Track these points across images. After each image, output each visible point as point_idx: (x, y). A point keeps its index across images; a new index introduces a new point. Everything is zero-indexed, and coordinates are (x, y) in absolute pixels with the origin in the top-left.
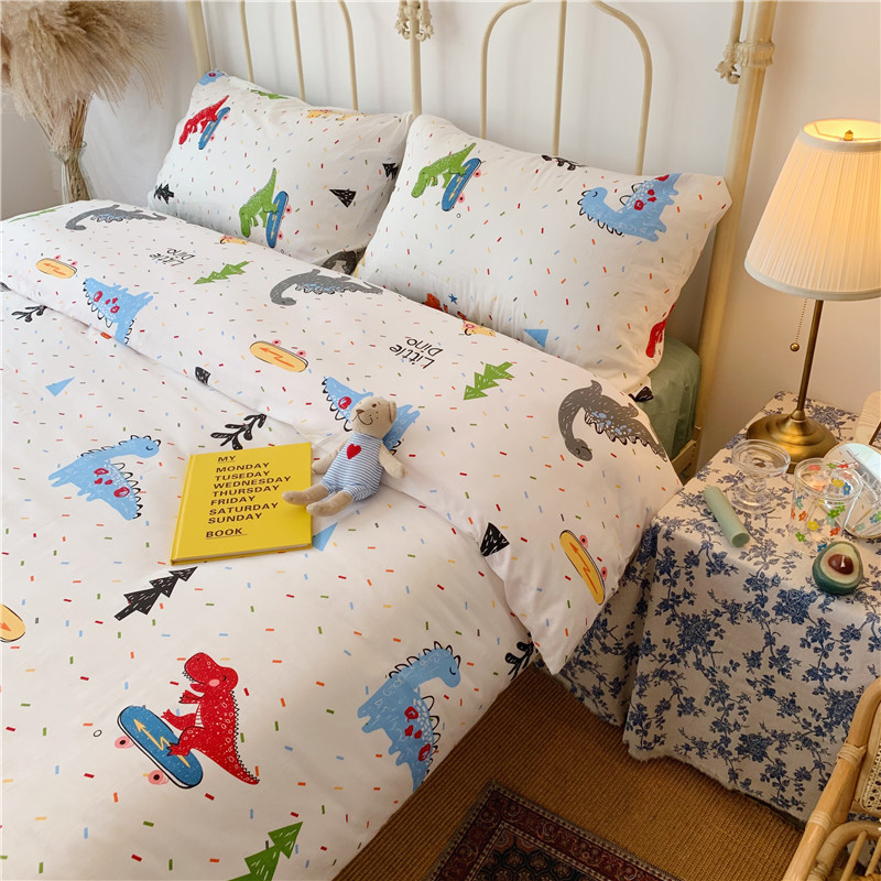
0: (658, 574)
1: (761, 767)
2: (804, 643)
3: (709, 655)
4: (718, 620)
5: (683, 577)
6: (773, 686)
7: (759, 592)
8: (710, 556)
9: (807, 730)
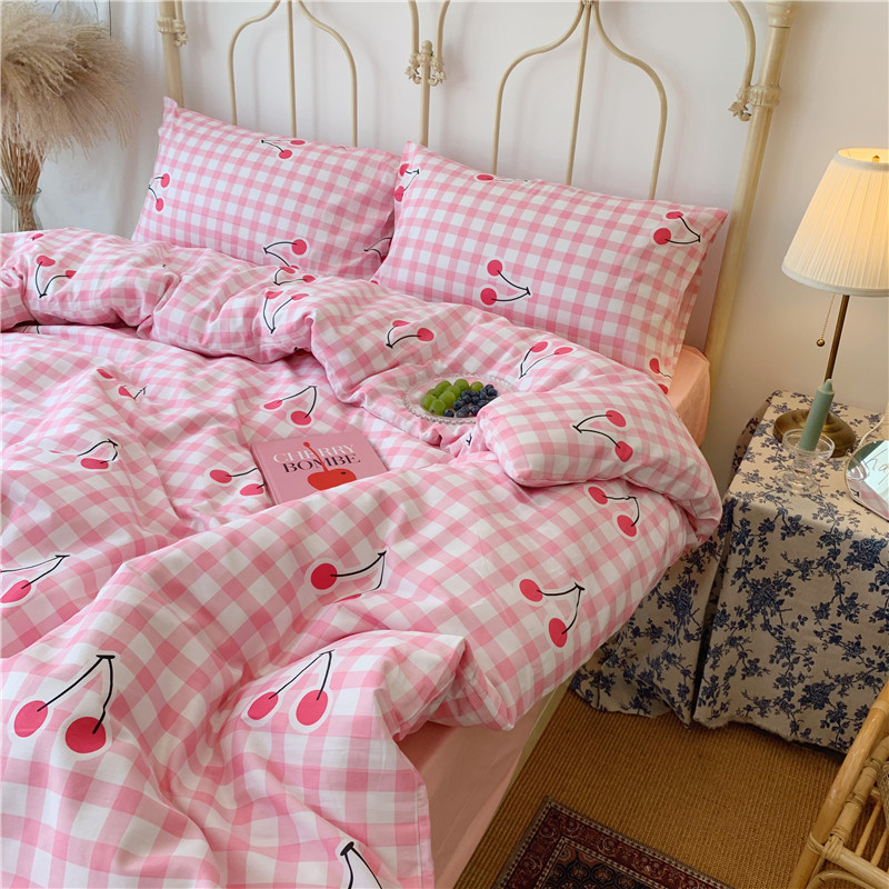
0: (734, 545)
1: (822, 714)
2: (873, 587)
3: (778, 614)
4: (790, 580)
5: (756, 543)
6: (840, 633)
7: (832, 547)
8: (786, 520)
9: (870, 669)
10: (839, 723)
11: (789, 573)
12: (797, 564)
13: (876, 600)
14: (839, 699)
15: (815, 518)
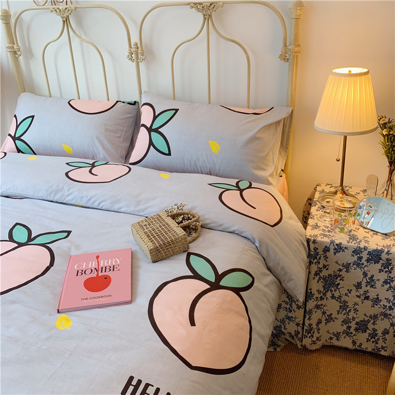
0: (312, 260)
1: (366, 335)
2: (381, 271)
3: (338, 290)
4: (341, 273)
5: (322, 258)
6: (368, 294)
7: (358, 255)
8: (335, 245)
9: (386, 309)
10: (375, 338)
11: (340, 270)
12: (343, 265)
13: (383, 276)
14: (373, 326)
15: (348, 243)
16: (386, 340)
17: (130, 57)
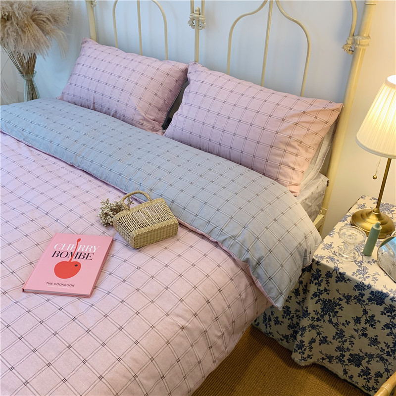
0: (313, 280)
1: (359, 370)
3: (336, 317)
4: (341, 302)
5: (324, 282)
6: (366, 332)
7: (360, 291)
8: (338, 274)
9: (383, 353)
10: (367, 376)
11: (340, 299)
12: (344, 295)
13: (385, 320)
14: (367, 365)
15: (353, 275)
16: (378, 382)
17: (191, 22)
